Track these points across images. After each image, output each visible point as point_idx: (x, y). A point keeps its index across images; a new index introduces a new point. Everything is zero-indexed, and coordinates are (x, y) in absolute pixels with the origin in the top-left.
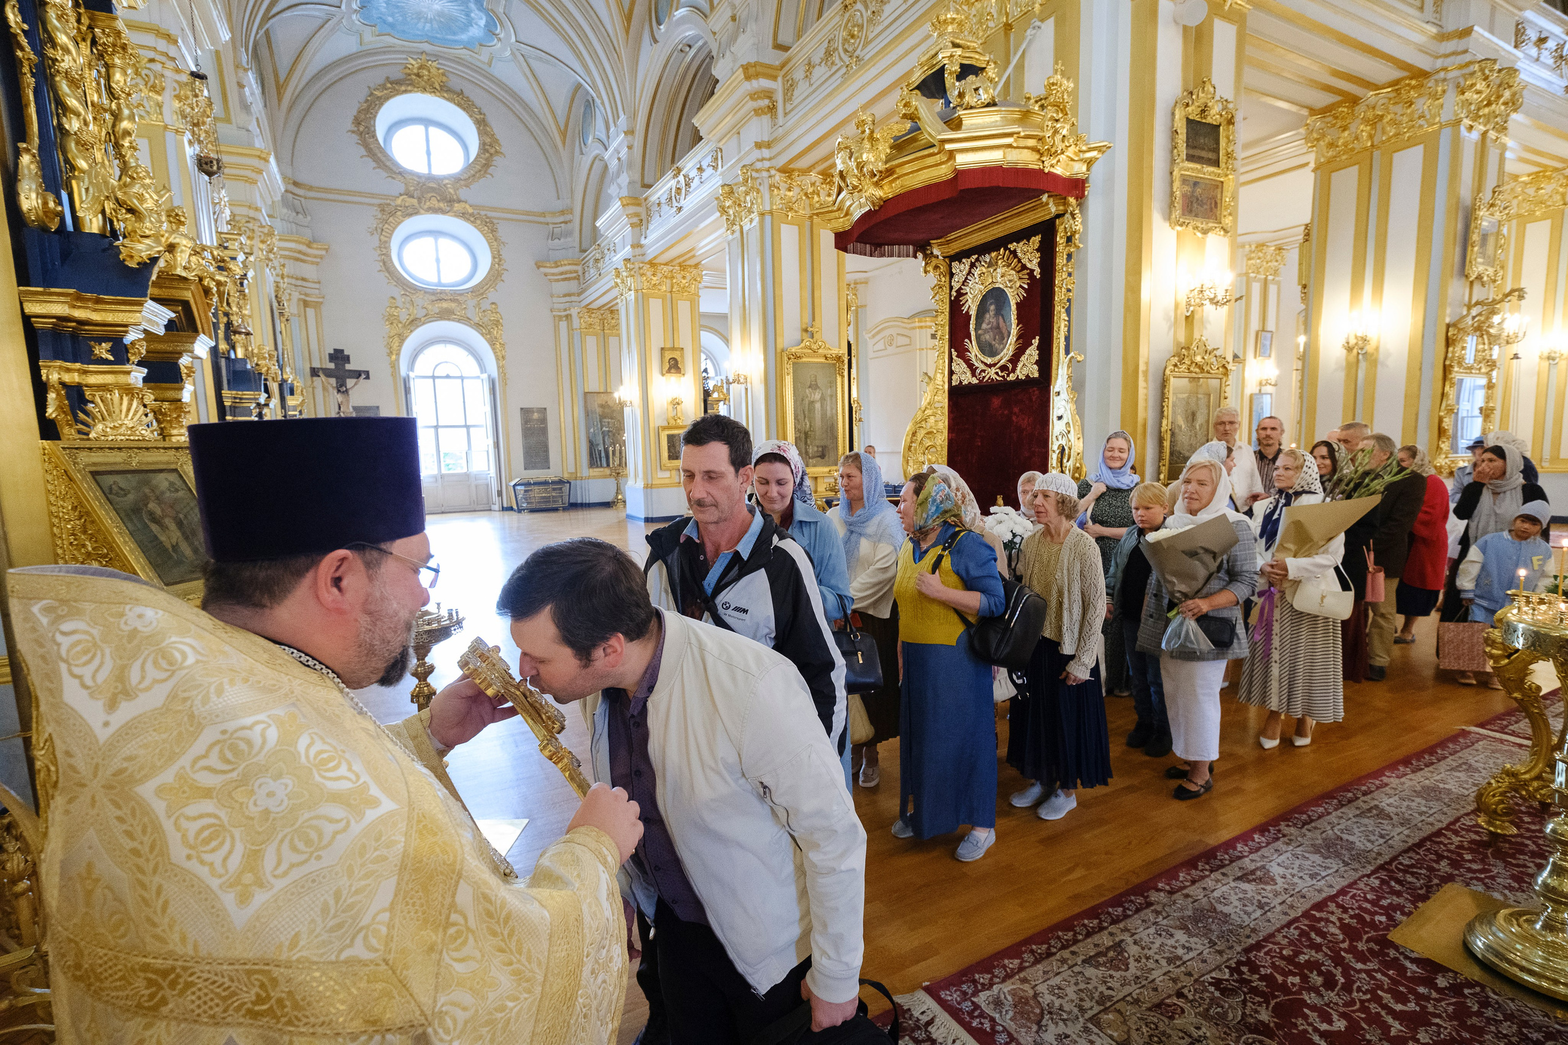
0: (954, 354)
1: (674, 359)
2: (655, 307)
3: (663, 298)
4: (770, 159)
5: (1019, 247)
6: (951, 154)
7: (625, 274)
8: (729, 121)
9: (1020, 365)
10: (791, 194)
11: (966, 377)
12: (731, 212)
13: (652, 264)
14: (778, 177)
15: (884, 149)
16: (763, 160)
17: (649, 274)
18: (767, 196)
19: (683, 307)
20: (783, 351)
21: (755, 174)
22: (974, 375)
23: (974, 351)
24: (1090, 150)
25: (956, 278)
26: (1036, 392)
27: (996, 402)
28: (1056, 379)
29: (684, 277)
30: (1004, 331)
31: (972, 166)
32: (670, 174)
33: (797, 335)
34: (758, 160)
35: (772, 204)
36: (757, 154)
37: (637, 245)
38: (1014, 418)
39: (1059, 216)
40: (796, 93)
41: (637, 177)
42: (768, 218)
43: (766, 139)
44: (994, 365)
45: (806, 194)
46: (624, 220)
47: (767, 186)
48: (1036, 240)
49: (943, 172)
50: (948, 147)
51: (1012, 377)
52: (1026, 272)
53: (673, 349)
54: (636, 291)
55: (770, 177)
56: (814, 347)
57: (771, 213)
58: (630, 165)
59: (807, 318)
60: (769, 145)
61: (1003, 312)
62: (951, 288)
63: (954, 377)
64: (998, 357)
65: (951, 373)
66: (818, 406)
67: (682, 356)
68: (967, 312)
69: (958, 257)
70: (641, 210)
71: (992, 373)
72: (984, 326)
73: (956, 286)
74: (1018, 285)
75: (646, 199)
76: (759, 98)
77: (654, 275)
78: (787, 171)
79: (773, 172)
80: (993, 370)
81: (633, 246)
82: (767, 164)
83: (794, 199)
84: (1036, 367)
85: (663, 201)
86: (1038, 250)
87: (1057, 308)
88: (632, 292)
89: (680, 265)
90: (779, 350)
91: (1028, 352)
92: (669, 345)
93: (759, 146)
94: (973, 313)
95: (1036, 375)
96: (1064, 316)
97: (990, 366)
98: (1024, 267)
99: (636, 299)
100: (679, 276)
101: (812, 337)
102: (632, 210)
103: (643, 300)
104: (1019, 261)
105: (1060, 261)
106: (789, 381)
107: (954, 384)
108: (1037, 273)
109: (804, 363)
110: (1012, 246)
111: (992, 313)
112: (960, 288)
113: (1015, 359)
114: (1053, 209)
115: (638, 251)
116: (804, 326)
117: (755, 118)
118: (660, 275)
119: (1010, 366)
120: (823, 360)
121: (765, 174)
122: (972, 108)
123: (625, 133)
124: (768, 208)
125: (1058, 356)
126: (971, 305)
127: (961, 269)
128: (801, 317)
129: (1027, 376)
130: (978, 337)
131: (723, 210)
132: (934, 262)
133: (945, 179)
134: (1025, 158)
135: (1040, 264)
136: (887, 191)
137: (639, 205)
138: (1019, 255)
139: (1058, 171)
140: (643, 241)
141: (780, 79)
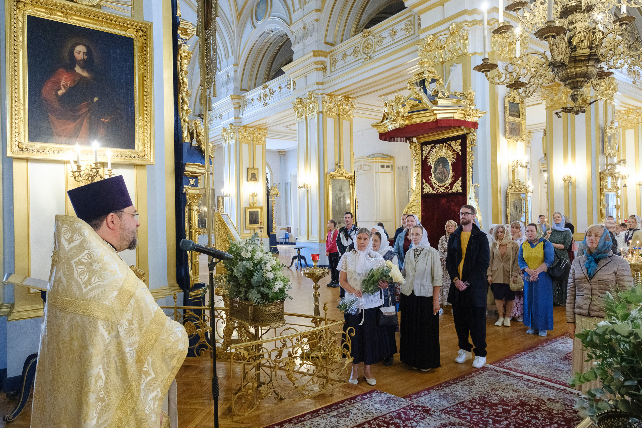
0: (424, 181)
1: (253, 173)
2: (245, 148)
3: (249, 143)
4: (322, 89)
5: (452, 143)
6: (435, 114)
7: (229, 131)
8: (301, 71)
9: (454, 187)
10: (331, 105)
11: (428, 190)
12: (300, 110)
13: (245, 127)
14: (326, 98)
15: (408, 109)
16: (319, 89)
17: (243, 131)
18: (321, 105)
19: (258, 148)
20: (327, 174)
21: (315, 96)
22: (433, 190)
23: (433, 180)
24: (480, 113)
25: (424, 152)
26: (461, 198)
27: (444, 201)
28: (469, 193)
29: (259, 134)
30: (447, 174)
31: (443, 118)
32: (261, 87)
33: (333, 167)
34: (317, 90)
35: (323, 108)
36: (316, 87)
37: (237, 118)
38: (452, 207)
39: (467, 134)
40: (337, 64)
41: (238, 85)
42: (321, 115)
43: (321, 81)
44: (443, 186)
45: (337, 105)
46: (232, 105)
47: (321, 101)
48: (459, 141)
49: (432, 118)
50: (435, 112)
51: (450, 191)
52: (455, 152)
53: (253, 168)
54: (236, 139)
55: (323, 97)
56: (341, 172)
57: (323, 112)
58: (235, 80)
59: (337, 160)
60: (322, 84)
61: (446, 167)
62: (422, 156)
63: (424, 190)
64: (445, 183)
65: (423, 189)
66: (342, 199)
67: (258, 172)
68: (430, 165)
69: (426, 144)
70: (241, 102)
71: (442, 190)
72: (437, 171)
73: (425, 155)
74: (452, 157)
75: (243, 97)
76: (319, 64)
77: (245, 132)
78: (330, 95)
79: (324, 95)
80: (442, 188)
81: (235, 118)
82: (321, 92)
83: (332, 107)
84: (460, 188)
85: (255, 98)
86: (460, 145)
87: (468, 167)
88: (234, 141)
89: (258, 128)
90: (325, 174)
91: (457, 182)
92: (251, 167)
93: (317, 83)
94: (433, 166)
95: (461, 191)
96: (471, 170)
97: (441, 187)
98: (454, 151)
99: (236, 143)
100: (257, 133)
101: (340, 168)
102: (236, 101)
103: (239, 143)
104: (452, 148)
105: (469, 150)
106: (330, 187)
107: (424, 193)
108: (460, 153)
109: (337, 180)
110: (449, 143)
111: (441, 167)
112: (427, 156)
113: (452, 185)
114: (465, 131)
115: (237, 120)
116: (336, 163)
117: (315, 72)
118: (248, 132)
119: (450, 187)
120: (344, 178)
121: (321, 96)
122: (441, 98)
123: (234, 65)
124: (321, 110)
125: (470, 185)
126: (432, 162)
127: (427, 149)
128: (335, 159)
129: (457, 191)
130: (435, 176)
131: (296, 108)
132: (414, 145)
133: (432, 121)
134: (459, 116)
135: (461, 150)
136: (407, 122)
137: (240, 99)
138: (452, 146)
139: (470, 120)
140: (241, 116)
141: (328, 57)
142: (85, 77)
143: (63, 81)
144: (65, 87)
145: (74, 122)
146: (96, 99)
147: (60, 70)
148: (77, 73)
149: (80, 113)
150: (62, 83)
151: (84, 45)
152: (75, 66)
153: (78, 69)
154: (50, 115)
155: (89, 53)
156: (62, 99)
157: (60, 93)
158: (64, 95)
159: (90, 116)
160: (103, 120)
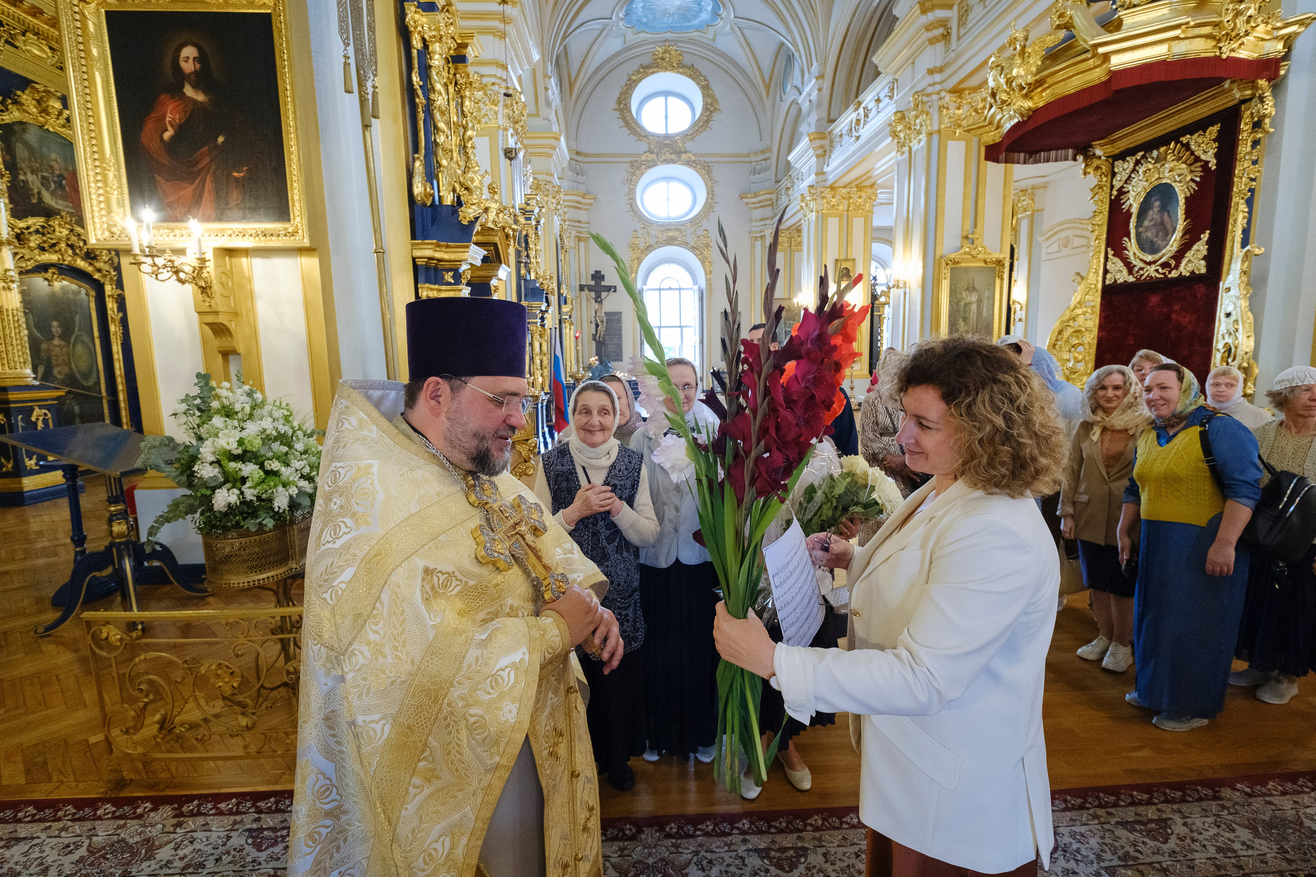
0: (1111, 252)
1: (846, 269)
2: (833, 224)
3: (840, 216)
4: (941, 83)
5: (1193, 140)
6: (1106, 57)
7: (808, 198)
8: (905, 53)
9: (1184, 262)
10: (960, 112)
11: (1121, 275)
12: (902, 135)
13: (832, 188)
14: (948, 98)
16: (934, 84)
17: (829, 196)
18: (936, 117)
19: (858, 224)
20: (942, 257)
21: (925, 99)
22: (1130, 272)
23: (1132, 248)
24: (1288, 25)
25: (1118, 177)
26: (1201, 290)
27: (1154, 300)
28: (1228, 274)
29: (860, 197)
30: (1169, 227)
31: (1129, 66)
32: (852, 108)
33: (958, 242)
34: (930, 85)
35: (940, 123)
36: (929, 79)
37: (820, 173)
38: (1174, 316)
39: (1244, 101)
40: (970, 17)
41: (824, 114)
42: (935, 137)
43: (938, 65)
44: (1155, 262)
45: (976, 111)
46: (811, 152)
47: (936, 108)
48: (1214, 130)
49: (1097, 75)
50: (1101, 50)
51: (1174, 274)
52: (1199, 164)
53: (847, 260)
54: (817, 212)
55: (940, 99)
56: (973, 252)
57: (939, 131)
58: (819, 105)
59: (969, 226)
60: (941, 70)
61: (1169, 208)
62: (1112, 187)
63: (1108, 276)
64: (1160, 254)
65: (1106, 272)
66: (974, 307)
67: (854, 266)
68: (1128, 211)
69: (1122, 156)
70: (826, 142)
71: (1151, 271)
72: (1146, 223)
73: (1117, 184)
74: (1188, 178)
75: (830, 133)
76: (934, 28)
77: (833, 197)
78: (957, 91)
79: (943, 94)
80: (1153, 267)
81: (816, 174)
82: (938, 87)
83: (963, 117)
84: (1203, 263)
85: (844, 132)
86: (1215, 140)
87: (1235, 199)
88: (814, 214)
89: (857, 186)
90: (937, 257)
91: (1195, 247)
92: (843, 257)
93: (931, 72)
94: (1135, 210)
95: (1203, 271)
96: (1243, 207)
97: (1150, 264)
98: (1197, 159)
99: (817, 218)
100: (855, 196)
101: (973, 243)
102: (818, 143)
103: (822, 219)
104: (1192, 153)
105: (1244, 148)
106: (945, 285)
107: (1108, 282)
108: (1213, 165)
109: (962, 268)
110: (1184, 140)
111: (1155, 210)
112: (1122, 187)
113: (1179, 256)
114: (1238, 95)
115: (821, 178)
116: (965, 234)
117: (929, 47)
118: (838, 197)
119: (1173, 263)
120: (982, 264)
121: (935, 97)
122: (1135, 6)
123: (817, 78)
124: (936, 128)
125: (1232, 251)
126: (1133, 202)
127: (1123, 168)
128: (963, 225)
129: (1193, 272)
130: (1138, 235)
131: (895, 134)
132: (1096, 162)
133: (1097, 82)
134: (1199, 48)
135: (1216, 156)
137: (824, 138)
138: (1193, 147)
139: (1243, 54)
140: (826, 169)
141: (955, 7)
142: (201, 103)
143: (169, 115)
144: (172, 126)
145: (192, 184)
146: (221, 139)
147: (163, 96)
148: (189, 97)
149: (200, 166)
150: (168, 119)
151: (194, 45)
152: (183, 86)
153: (189, 91)
154: (156, 176)
155: (202, 58)
156: (171, 147)
157: (167, 136)
158: (173, 138)
159: (215, 172)
160: (235, 174)
